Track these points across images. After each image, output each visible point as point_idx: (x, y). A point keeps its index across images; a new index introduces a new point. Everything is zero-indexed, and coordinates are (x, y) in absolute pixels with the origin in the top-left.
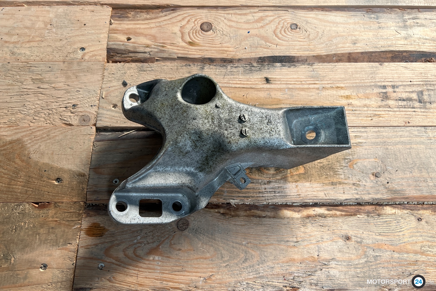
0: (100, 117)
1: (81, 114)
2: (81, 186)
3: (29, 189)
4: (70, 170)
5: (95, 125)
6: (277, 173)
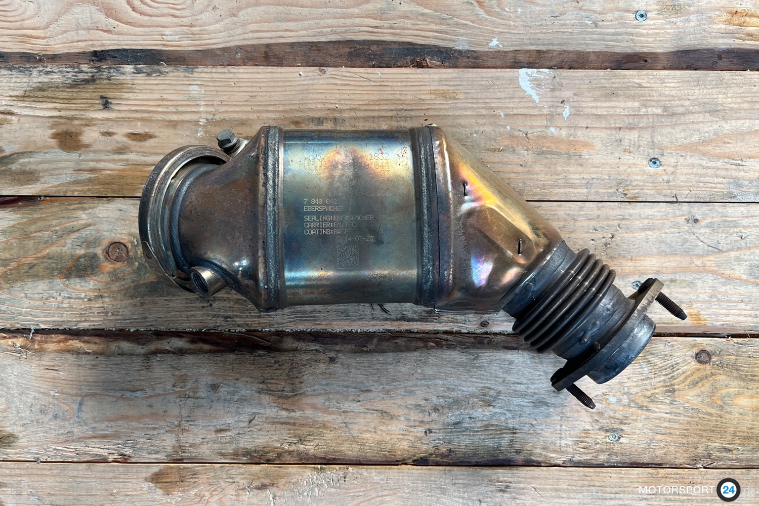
6: (113, 281)
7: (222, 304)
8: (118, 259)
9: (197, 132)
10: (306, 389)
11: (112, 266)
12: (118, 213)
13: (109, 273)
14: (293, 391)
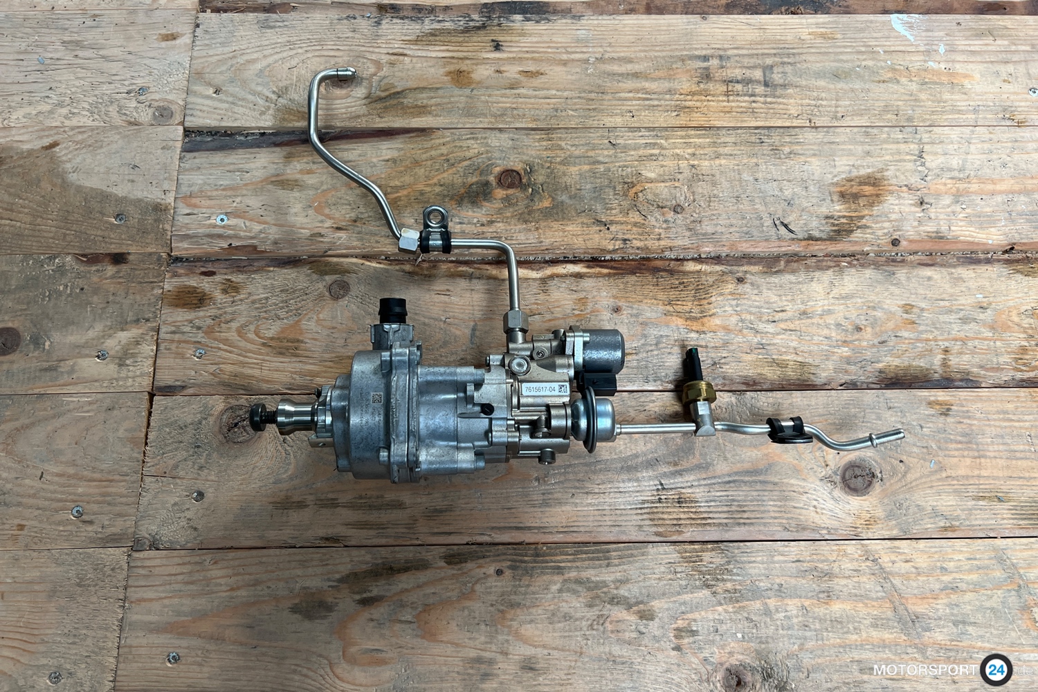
0: (191, 109)
1: (156, 104)
2: (161, 226)
3: (68, 232)
4: (140, 201)
5: (182, 123)
6: (506, 206)
7: (619, 227)
8: (510, 186)
9: (587, 69)
10: (715, 310)
11: (505, 192)
12: (511, 142)
13: (502, 199)
14: (702, 312)
